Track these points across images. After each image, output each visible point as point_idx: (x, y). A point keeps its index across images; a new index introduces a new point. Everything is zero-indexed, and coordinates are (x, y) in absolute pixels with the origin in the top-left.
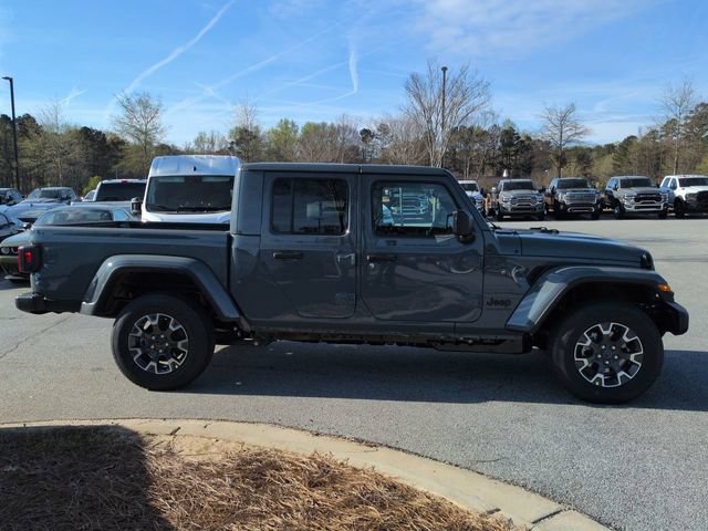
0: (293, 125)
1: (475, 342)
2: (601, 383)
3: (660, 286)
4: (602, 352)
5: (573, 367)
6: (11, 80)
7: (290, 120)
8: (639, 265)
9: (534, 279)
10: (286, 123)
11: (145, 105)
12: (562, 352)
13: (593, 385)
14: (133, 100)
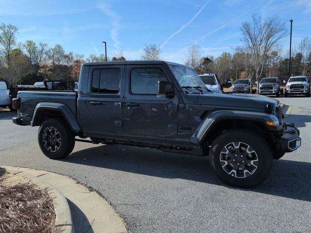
0: (229, 54)
1: (181, 149)
2: (234, 175)
3: (267, 123)
4: (235, 158)
5: (219, 165)
6: (105, 43)
7: (228, 53)
8: (264, 110)
9: (203, 117)
10: (226, 54)
11: (154, 49)
12: (213, 156)
13: (230, 176)
14: (149, 48)
